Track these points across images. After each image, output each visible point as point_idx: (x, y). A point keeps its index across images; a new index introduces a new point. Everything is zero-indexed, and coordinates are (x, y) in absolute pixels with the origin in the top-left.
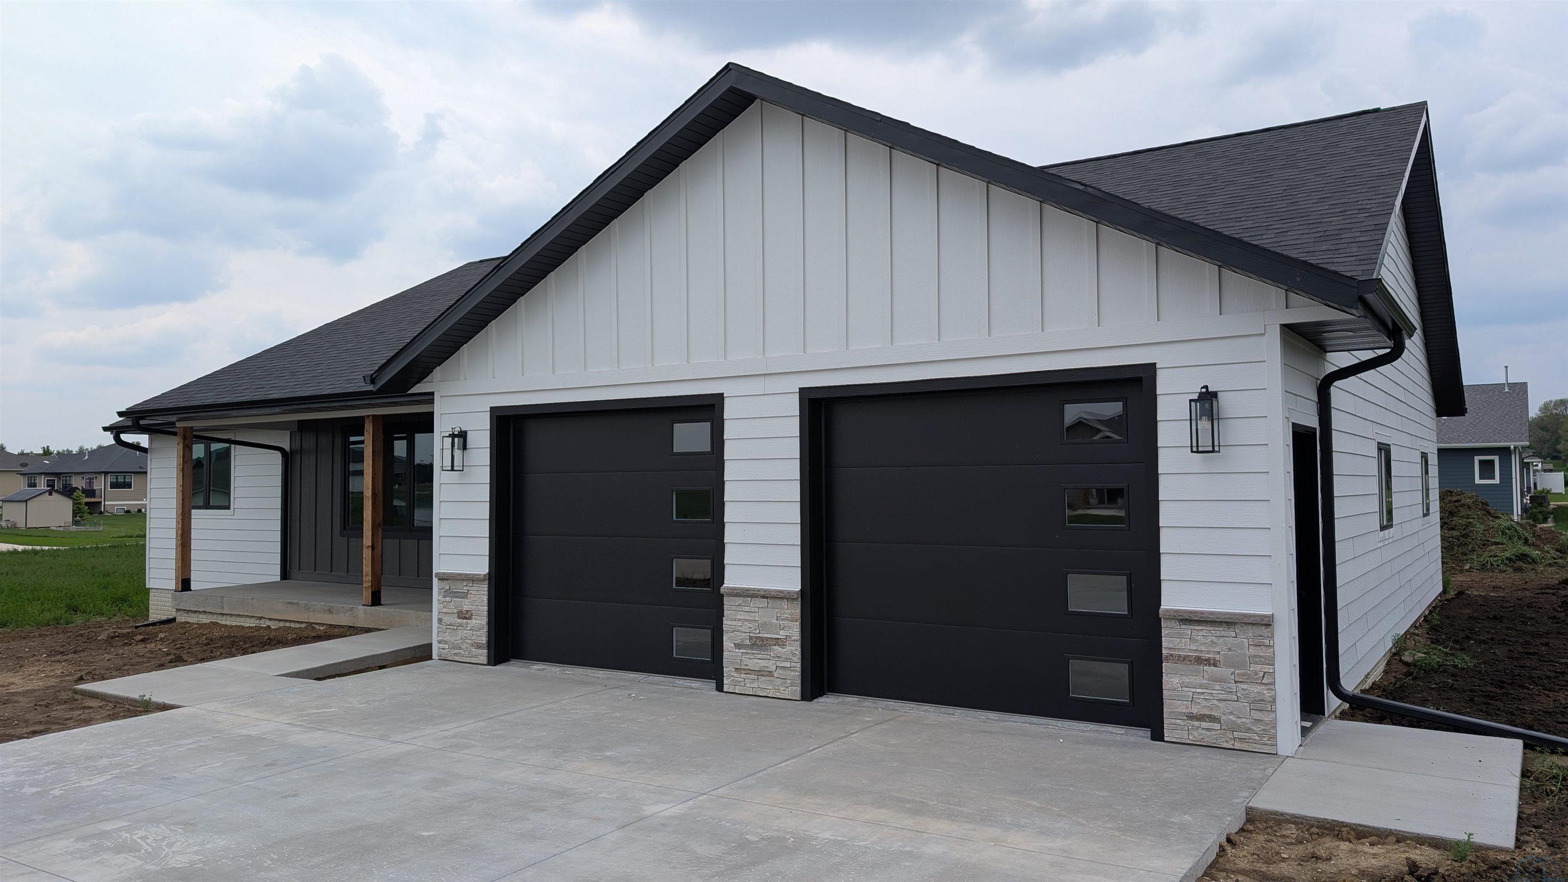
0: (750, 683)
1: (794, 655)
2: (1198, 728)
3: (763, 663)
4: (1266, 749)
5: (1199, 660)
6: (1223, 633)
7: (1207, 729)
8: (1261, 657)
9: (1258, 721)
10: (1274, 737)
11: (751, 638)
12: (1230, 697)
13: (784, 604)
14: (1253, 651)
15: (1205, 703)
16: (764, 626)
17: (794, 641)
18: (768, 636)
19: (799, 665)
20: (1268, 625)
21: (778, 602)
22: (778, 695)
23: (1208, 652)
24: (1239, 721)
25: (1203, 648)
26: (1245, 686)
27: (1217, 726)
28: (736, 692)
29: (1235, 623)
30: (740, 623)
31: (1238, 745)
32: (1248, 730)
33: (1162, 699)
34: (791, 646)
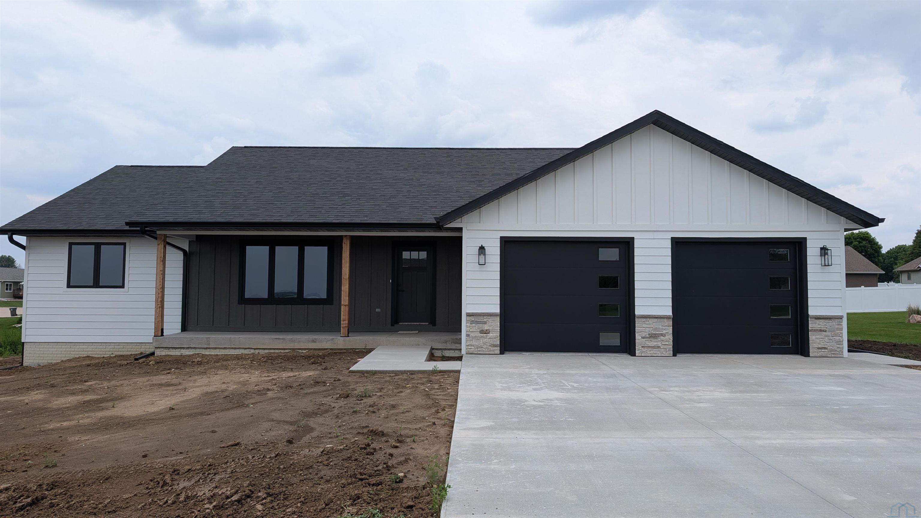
0: (649, 352)
1: (670, 339)
2: (820, 352)
3: (655, 343)
4: (841, 356)
5: (821, 331)
6: (828, 322)
7: (823, 352)
8: (839, 328)
9: (838, 347)
10: (842, 352)
11: (649, 334)
12: (830, 341)
13: (665, 320)
14: (837, 326)
15: (823, 344)
16: (656, 329)
17: (670, 334)
18: (658, 333)
19: (672, 343)
20: (841, 319)
21: (662, 320)
22: (663, 355)
23: (824, 328)
24: (833, 348)
25: (822, 327)
26: (835, 338)
27: (826, 350)
28: (643, 355)
29: (832, 318)
30: (644, 329)
31: (833, 356)
32: (836, 351)
33: (809, 343)
34: (668, 336)
